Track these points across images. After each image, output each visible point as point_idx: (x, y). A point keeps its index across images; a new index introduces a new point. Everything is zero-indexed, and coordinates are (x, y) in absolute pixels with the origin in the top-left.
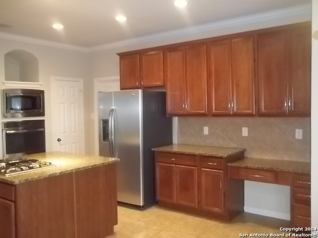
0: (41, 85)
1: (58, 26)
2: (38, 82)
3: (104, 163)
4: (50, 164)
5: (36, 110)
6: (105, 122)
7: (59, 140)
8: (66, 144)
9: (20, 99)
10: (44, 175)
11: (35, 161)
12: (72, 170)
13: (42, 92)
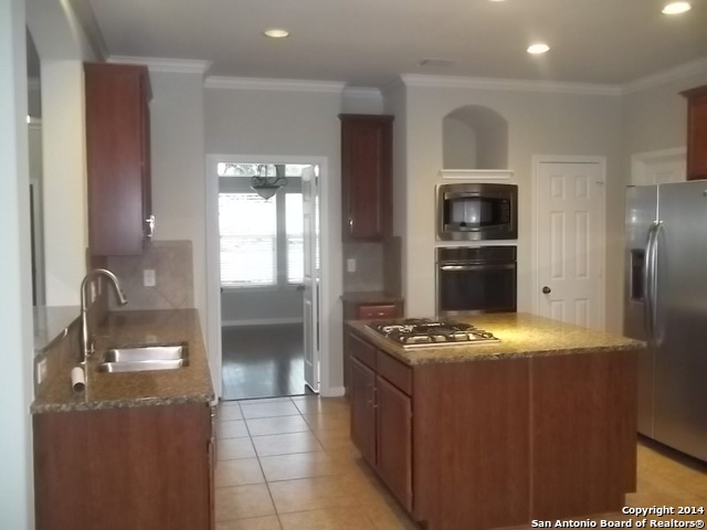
0: (512, 174)
1: (538, 49)
2: (506, 168)
3: (603, 348)
4: (491, 335)
5: (501, 227)
6: (639, 256)
7: (546, 291)
8: (561, 300)
9: (479, 203)
10: (467, 357)
11: (463, 328)
12: (525, 353)
13: (514, 189)
